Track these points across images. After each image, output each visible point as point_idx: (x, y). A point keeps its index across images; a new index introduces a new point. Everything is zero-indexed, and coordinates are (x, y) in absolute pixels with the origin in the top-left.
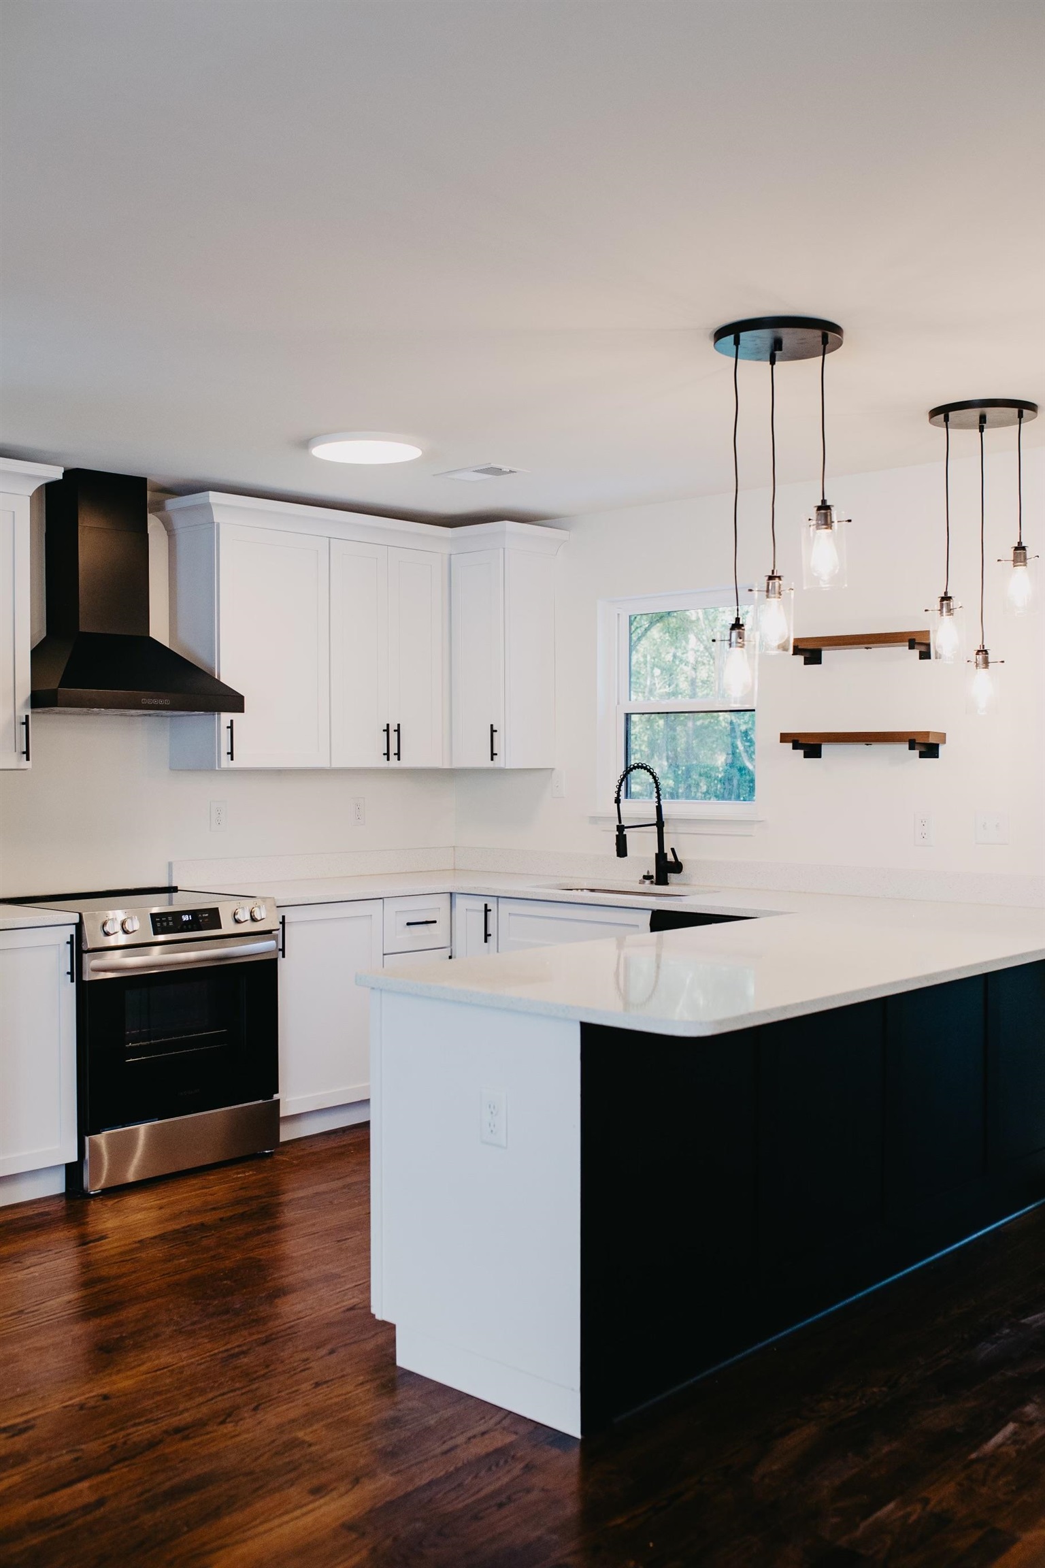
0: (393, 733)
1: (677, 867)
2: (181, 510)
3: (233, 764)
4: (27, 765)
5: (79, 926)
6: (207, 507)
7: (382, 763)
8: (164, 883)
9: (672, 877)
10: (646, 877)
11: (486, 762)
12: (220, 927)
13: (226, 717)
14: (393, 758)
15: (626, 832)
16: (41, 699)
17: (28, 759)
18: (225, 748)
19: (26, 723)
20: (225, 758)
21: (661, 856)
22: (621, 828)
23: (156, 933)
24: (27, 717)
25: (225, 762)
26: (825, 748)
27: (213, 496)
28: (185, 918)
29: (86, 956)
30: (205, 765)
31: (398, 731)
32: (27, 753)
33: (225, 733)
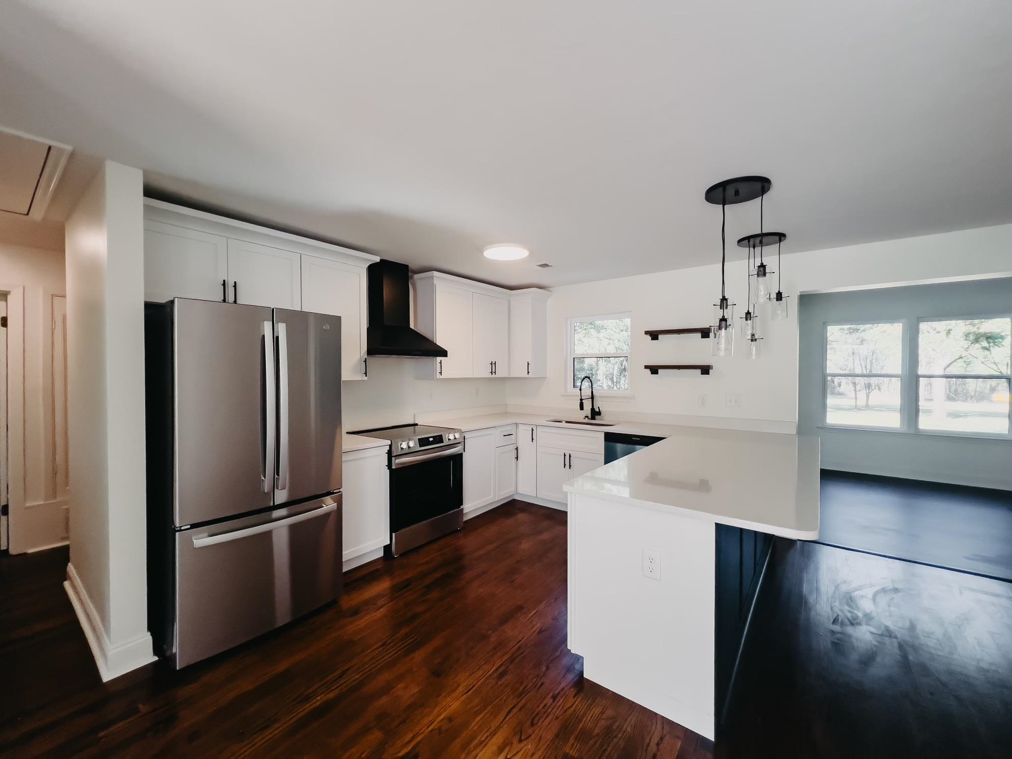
0: (494, 364)
1: (599, 413)
2: (421, 279)
3: (441, 377)
4: (366, 378)
5: (390, 446)
6: (432, 277)
7: (490, 375)
8: (411, 422)
9: (597, 417)
10: (586, 417)
11: (526, 376)
12: (443, 442)
13: (439, 359)
14: (494, 374)
15: (583, 401)
16: (371, 351)
17: (366, 376)
18: (438, 370)
19: (365, 361)
20: (438, 375)
21: (593, 409)
22: (581, 400)
23: (420, 447)
24: (366, 359)
25: (438, 376)
26: (660, 371)
27: (435, 273)
28: (431, 439)
29: (393, 458)
30: (430, 377)
31: (495, 364)
32: (366, 373)
33: (438, 365)
